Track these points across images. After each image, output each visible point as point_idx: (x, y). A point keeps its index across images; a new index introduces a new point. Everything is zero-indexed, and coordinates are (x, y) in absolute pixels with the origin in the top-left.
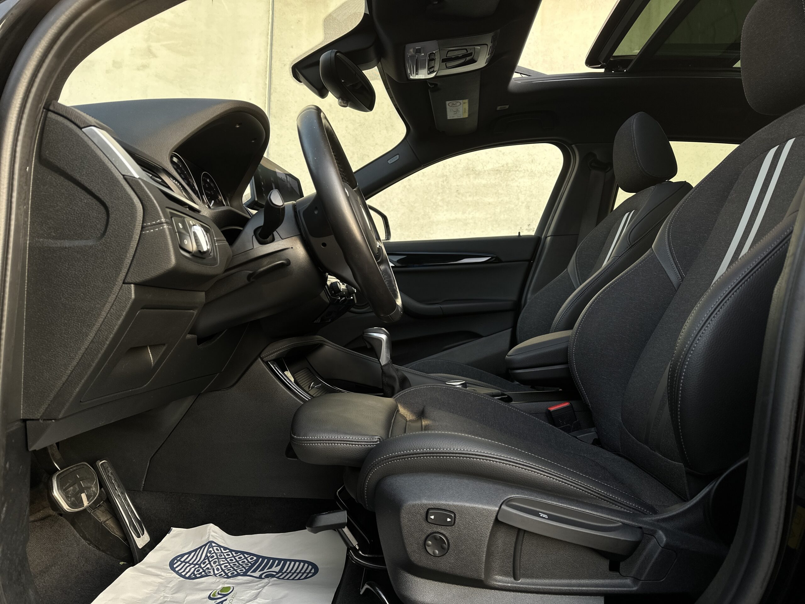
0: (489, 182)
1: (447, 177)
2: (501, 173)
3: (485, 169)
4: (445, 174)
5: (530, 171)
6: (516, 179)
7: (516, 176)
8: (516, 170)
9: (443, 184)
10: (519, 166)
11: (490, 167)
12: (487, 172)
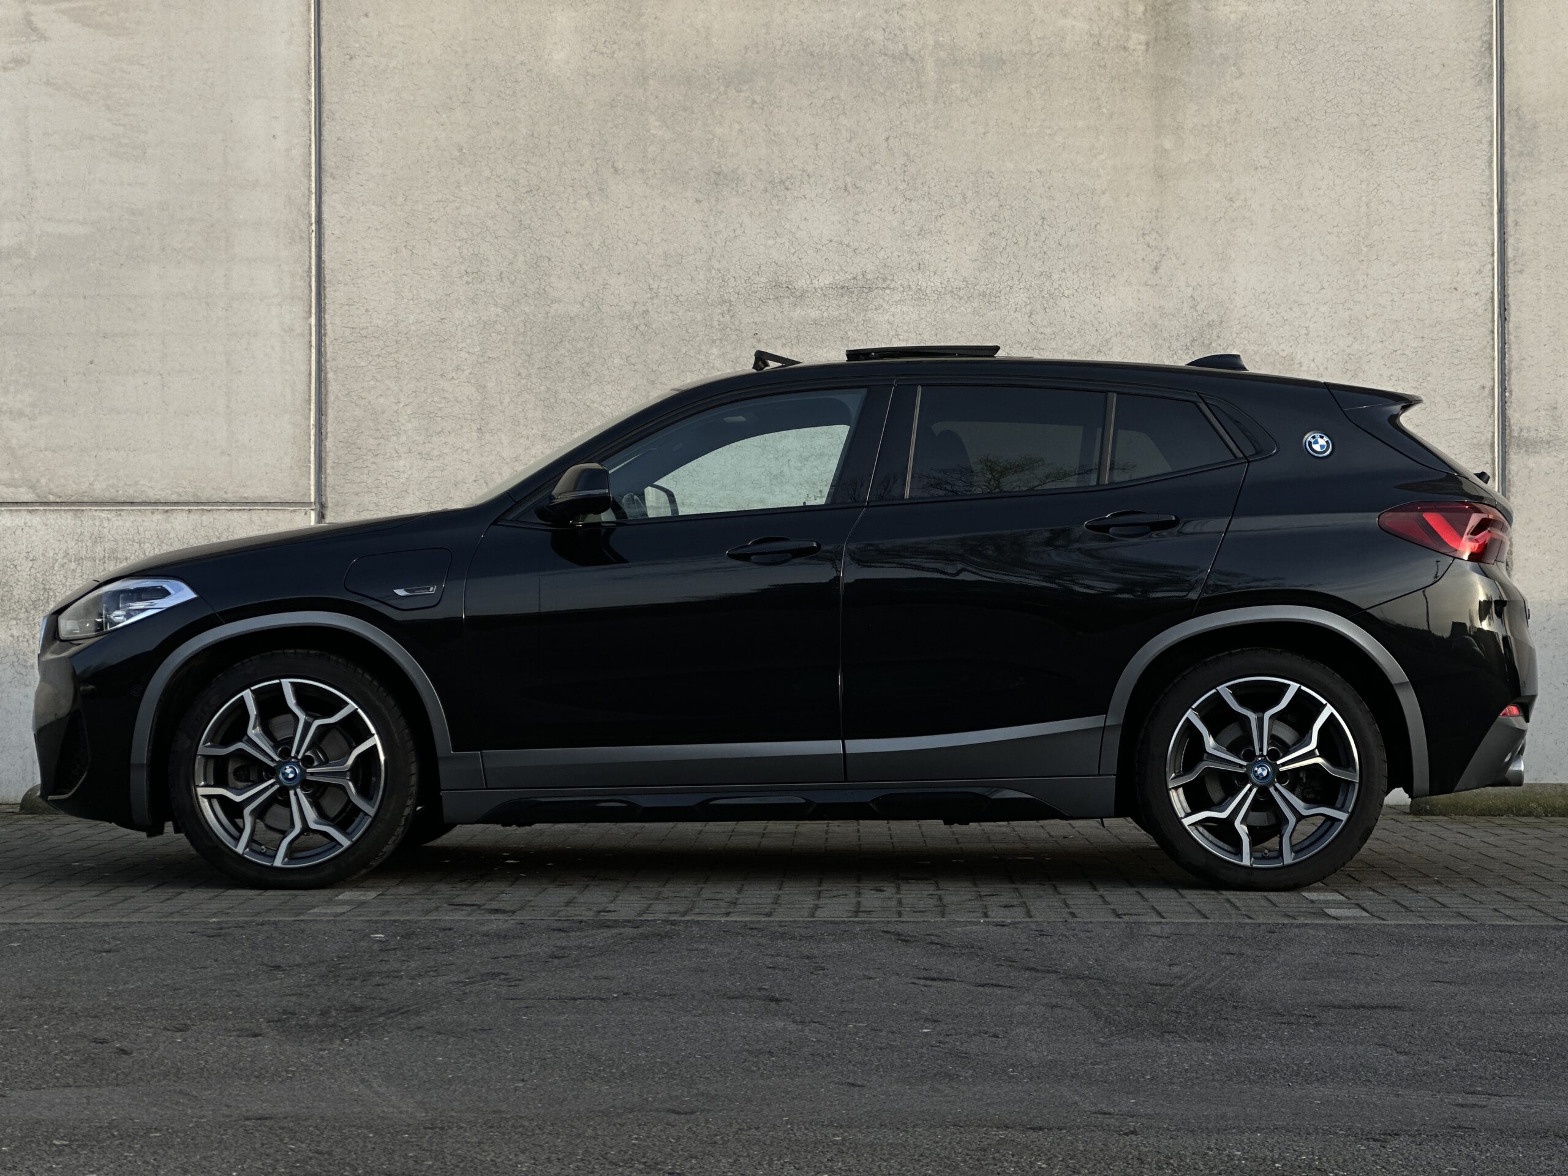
0: (825, 314)
1: (730, 305)
2: (852, 293)
3: (816, 284)
4: (726, 297)
5: (914, 287)
6: (885, 306)
7: (884, 299)
8: (884, 286)
9: (722, 319)
10: (890, 278)
11: (825, 280)
12: (819, 291)
